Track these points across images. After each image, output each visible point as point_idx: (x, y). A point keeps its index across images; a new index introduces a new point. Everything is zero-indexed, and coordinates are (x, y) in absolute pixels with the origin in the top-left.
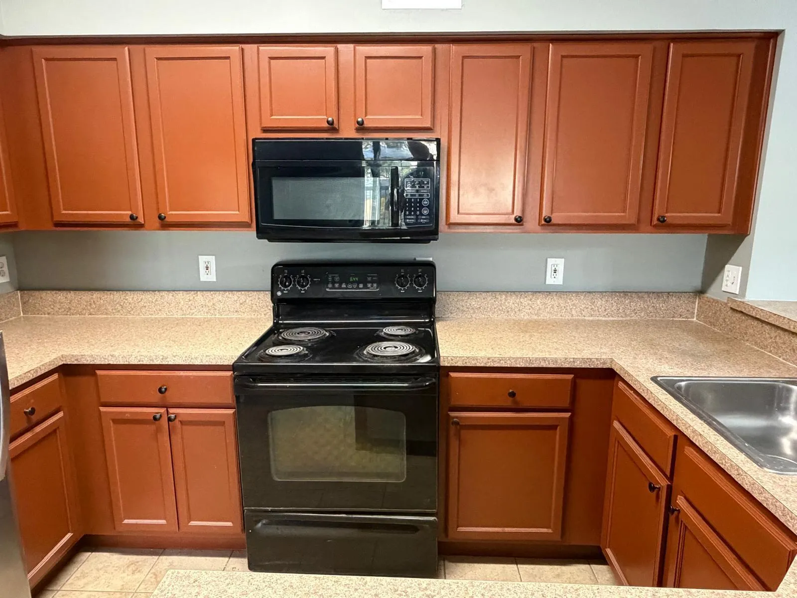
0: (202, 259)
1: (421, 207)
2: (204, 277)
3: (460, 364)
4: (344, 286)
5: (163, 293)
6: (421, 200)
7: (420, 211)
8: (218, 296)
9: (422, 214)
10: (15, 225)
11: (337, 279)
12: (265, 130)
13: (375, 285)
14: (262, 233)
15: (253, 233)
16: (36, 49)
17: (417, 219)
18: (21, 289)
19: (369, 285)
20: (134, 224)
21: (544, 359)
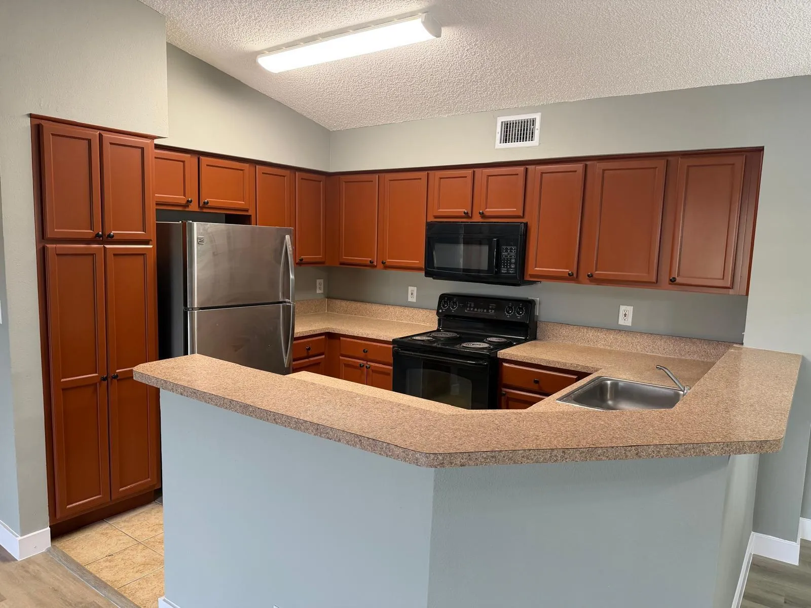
0: (410, 288)
1: (511, 263)
2: (410, 299)
3: (508, 358)
4: (476, 310)
5: (390, 306)
6: (511, 259)
7: (510, 266)
8: (415, 311)
9: (510, 268)
10: (323, 263)
11: (472, 305)
12: (436, 217)
13: (493, 311)
14: (428, 274)
15: (423, 273)
16: (342, 177)
17: (508, 270)
18: (328, 298)
19: (490, 311)
20: (371, 265)
21: (558, 363)
